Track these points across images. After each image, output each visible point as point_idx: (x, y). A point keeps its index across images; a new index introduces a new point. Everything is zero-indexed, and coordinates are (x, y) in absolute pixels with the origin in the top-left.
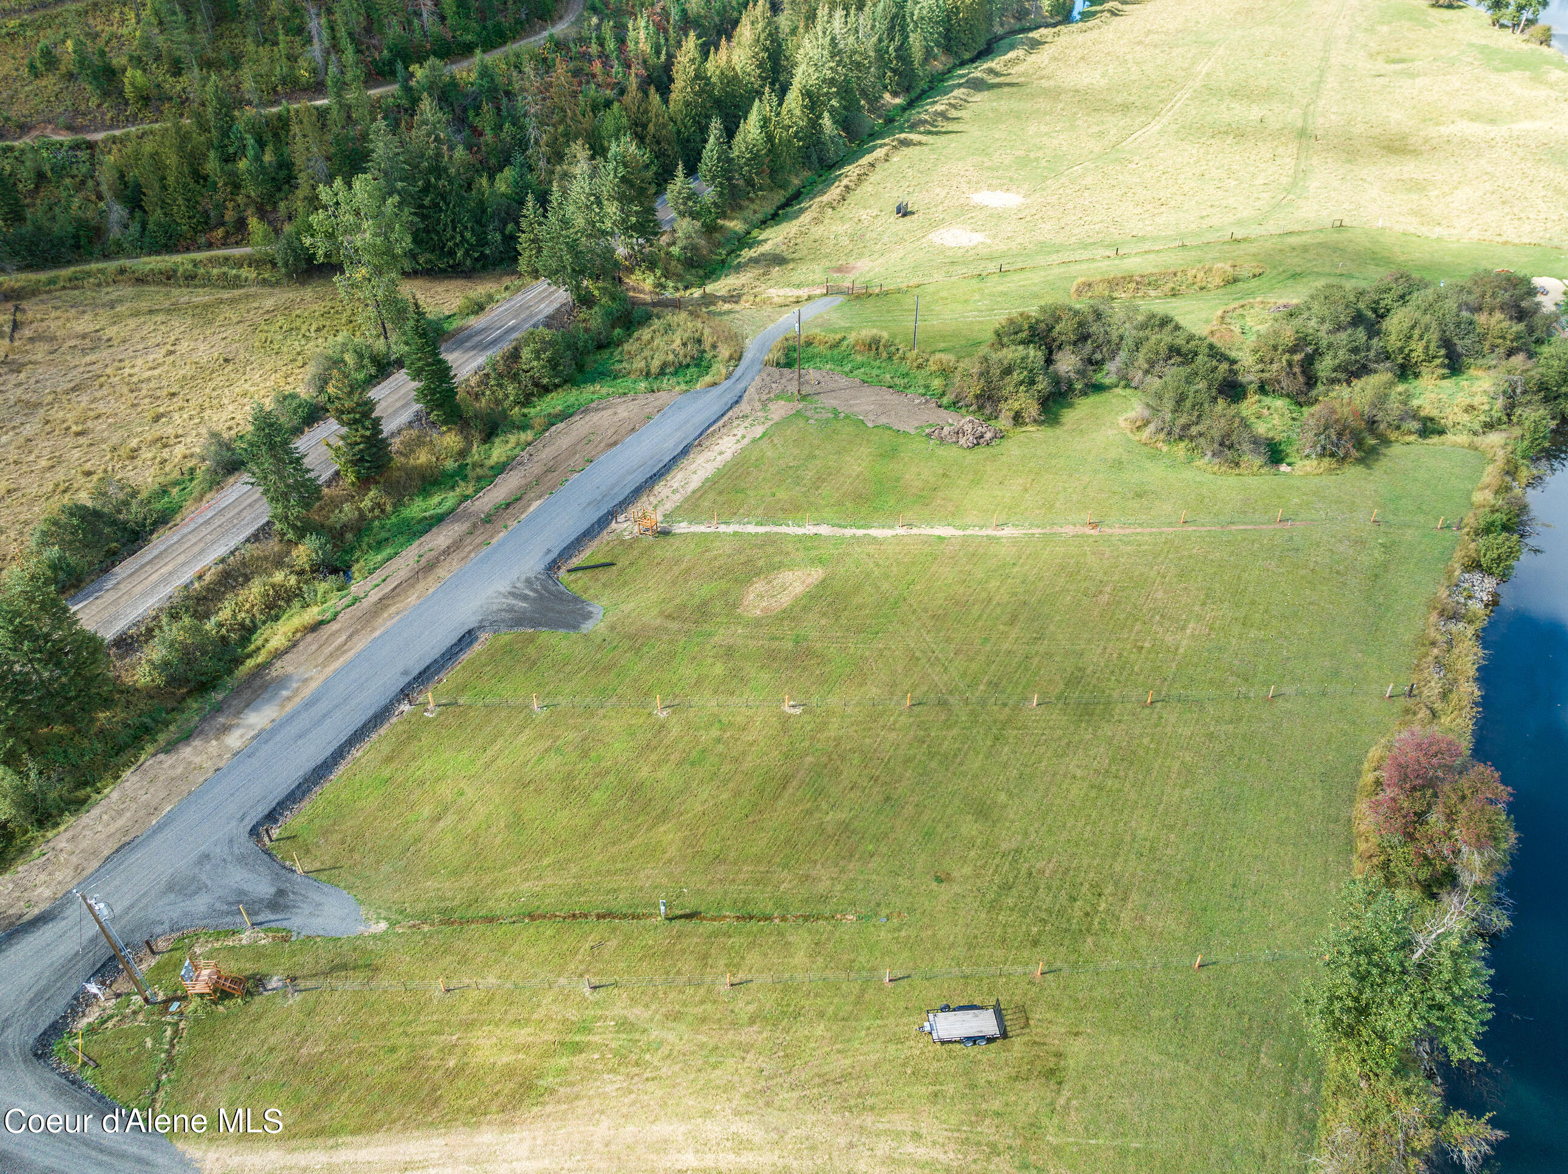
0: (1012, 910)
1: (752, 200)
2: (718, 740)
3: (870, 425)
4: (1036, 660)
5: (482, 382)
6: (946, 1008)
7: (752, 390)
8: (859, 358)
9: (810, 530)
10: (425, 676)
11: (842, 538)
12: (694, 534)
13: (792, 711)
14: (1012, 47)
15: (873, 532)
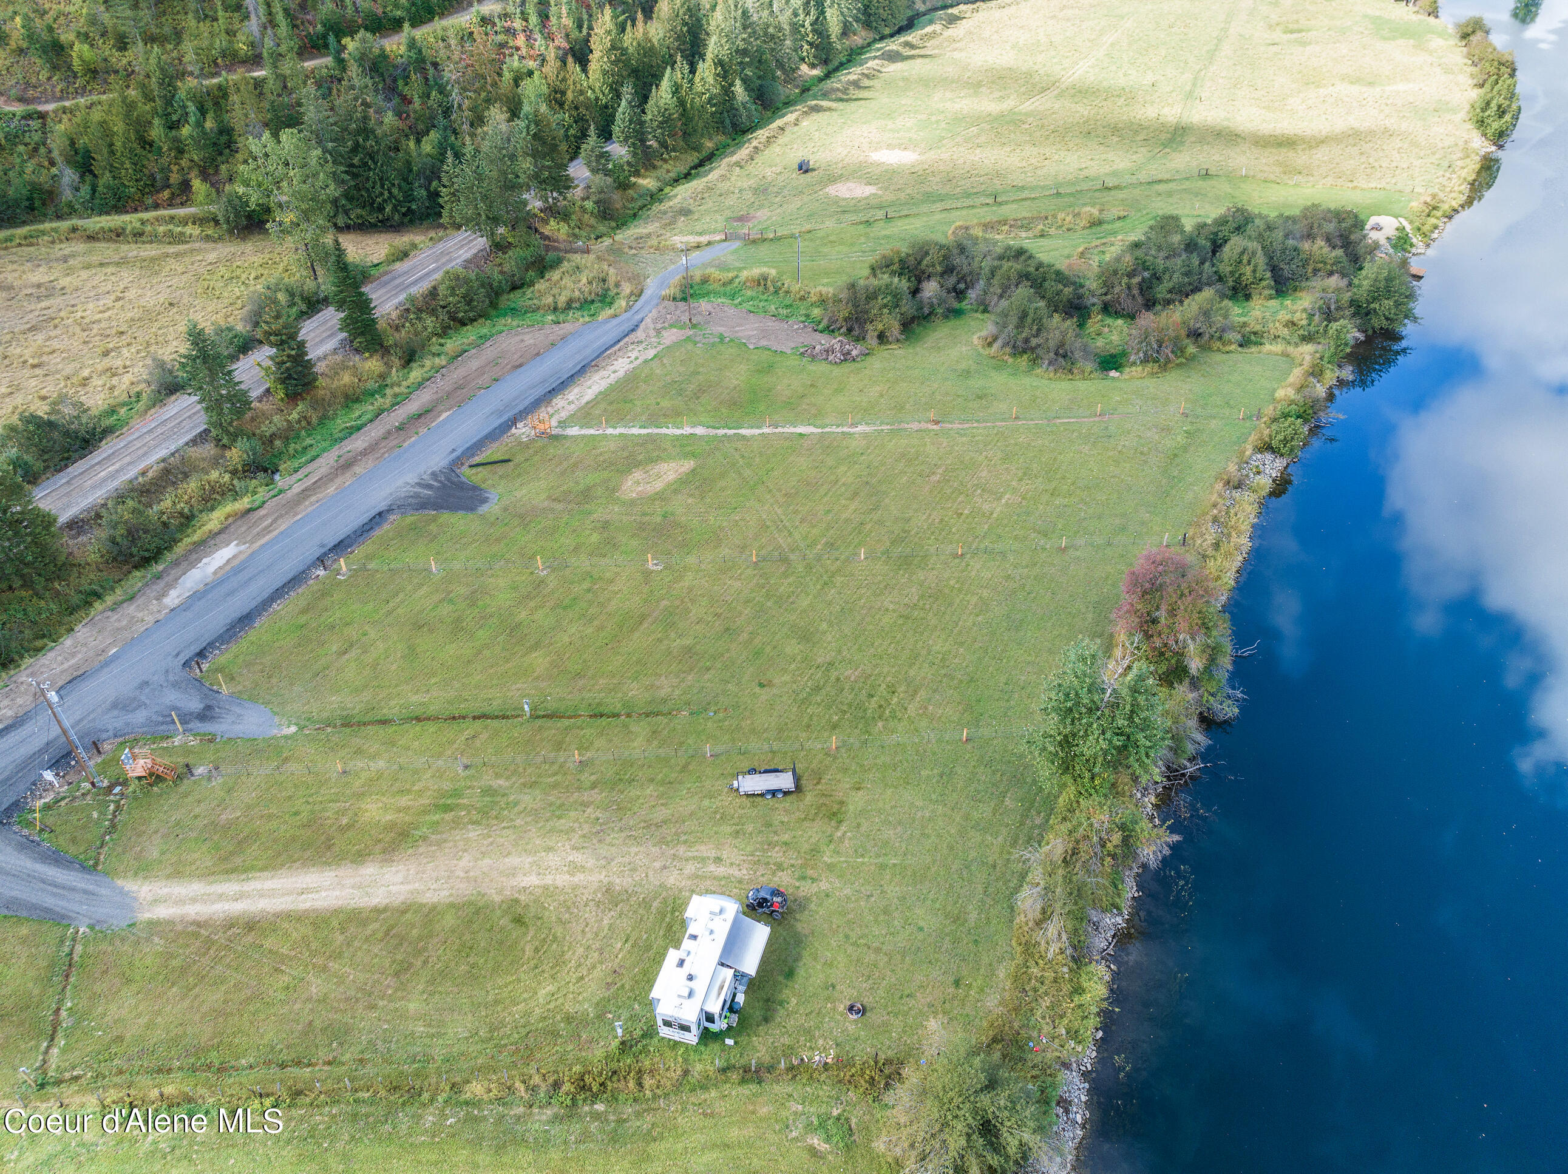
0: (819, 704)
1: (665, 161)
2: (589, 590)
3: (751, 347)
4: (868, 527)
5: (402, 316)
6: (753, 771)
7: (648, 320)
8: (749, 293)
9: (687, 430)
10: (341, 547)
11: (716, 436)
12: (584, 436)
13: (655, 568)
14: (931, 22)
15: (743, 432)
